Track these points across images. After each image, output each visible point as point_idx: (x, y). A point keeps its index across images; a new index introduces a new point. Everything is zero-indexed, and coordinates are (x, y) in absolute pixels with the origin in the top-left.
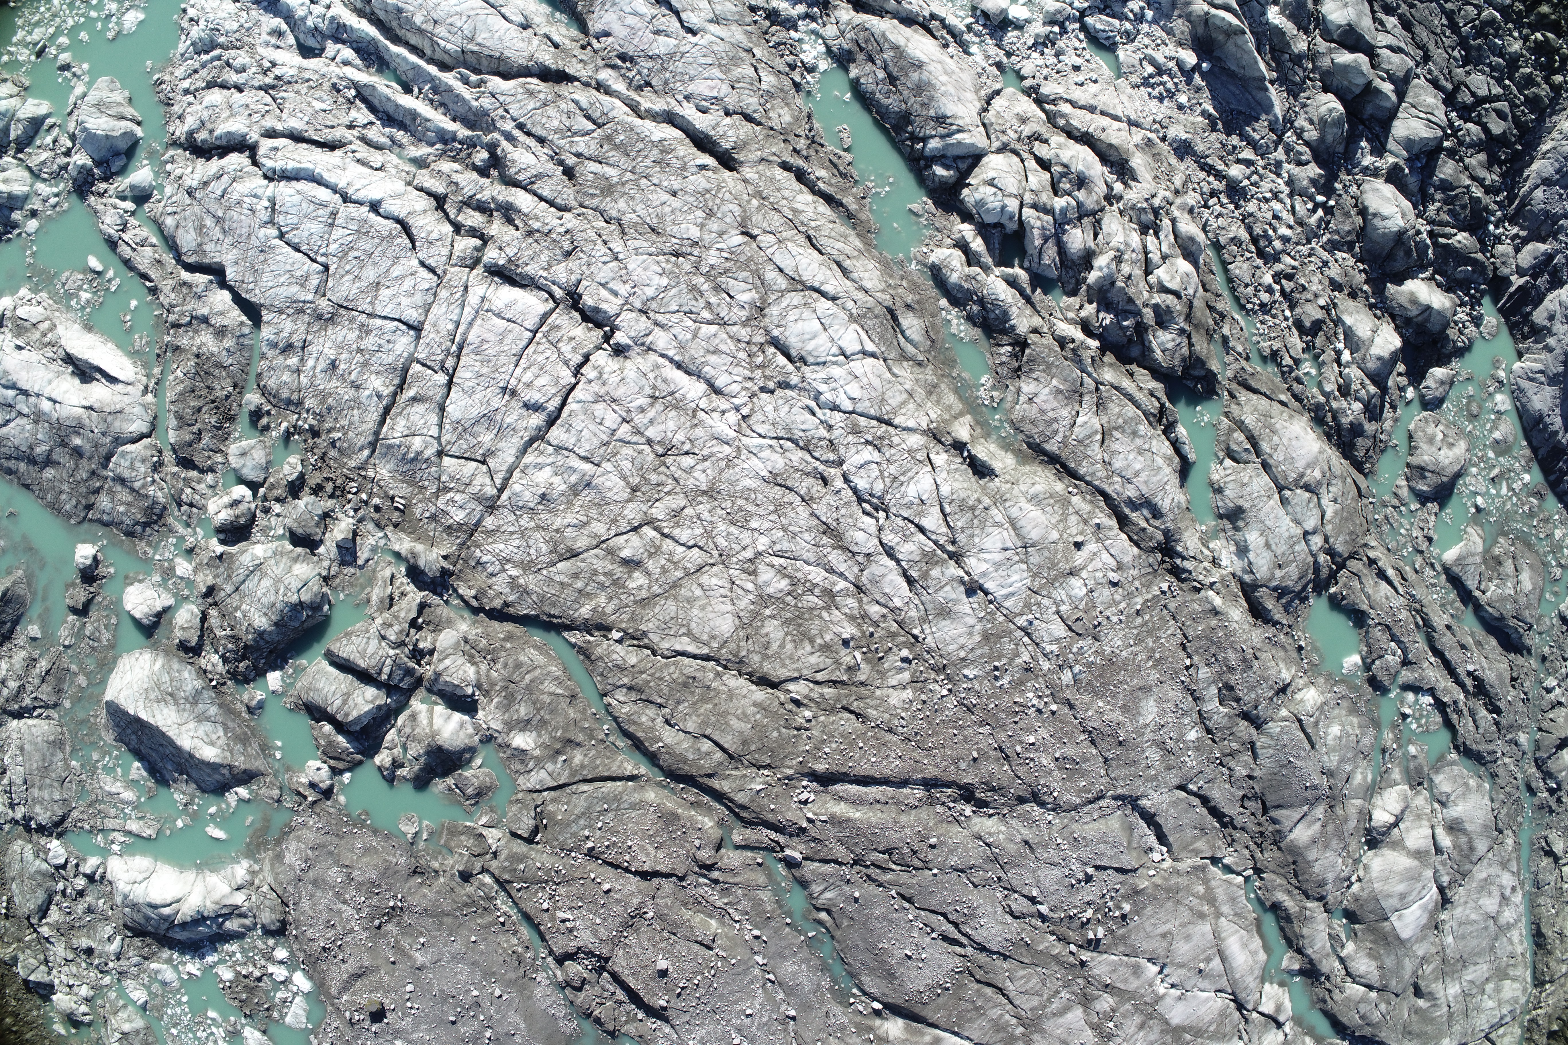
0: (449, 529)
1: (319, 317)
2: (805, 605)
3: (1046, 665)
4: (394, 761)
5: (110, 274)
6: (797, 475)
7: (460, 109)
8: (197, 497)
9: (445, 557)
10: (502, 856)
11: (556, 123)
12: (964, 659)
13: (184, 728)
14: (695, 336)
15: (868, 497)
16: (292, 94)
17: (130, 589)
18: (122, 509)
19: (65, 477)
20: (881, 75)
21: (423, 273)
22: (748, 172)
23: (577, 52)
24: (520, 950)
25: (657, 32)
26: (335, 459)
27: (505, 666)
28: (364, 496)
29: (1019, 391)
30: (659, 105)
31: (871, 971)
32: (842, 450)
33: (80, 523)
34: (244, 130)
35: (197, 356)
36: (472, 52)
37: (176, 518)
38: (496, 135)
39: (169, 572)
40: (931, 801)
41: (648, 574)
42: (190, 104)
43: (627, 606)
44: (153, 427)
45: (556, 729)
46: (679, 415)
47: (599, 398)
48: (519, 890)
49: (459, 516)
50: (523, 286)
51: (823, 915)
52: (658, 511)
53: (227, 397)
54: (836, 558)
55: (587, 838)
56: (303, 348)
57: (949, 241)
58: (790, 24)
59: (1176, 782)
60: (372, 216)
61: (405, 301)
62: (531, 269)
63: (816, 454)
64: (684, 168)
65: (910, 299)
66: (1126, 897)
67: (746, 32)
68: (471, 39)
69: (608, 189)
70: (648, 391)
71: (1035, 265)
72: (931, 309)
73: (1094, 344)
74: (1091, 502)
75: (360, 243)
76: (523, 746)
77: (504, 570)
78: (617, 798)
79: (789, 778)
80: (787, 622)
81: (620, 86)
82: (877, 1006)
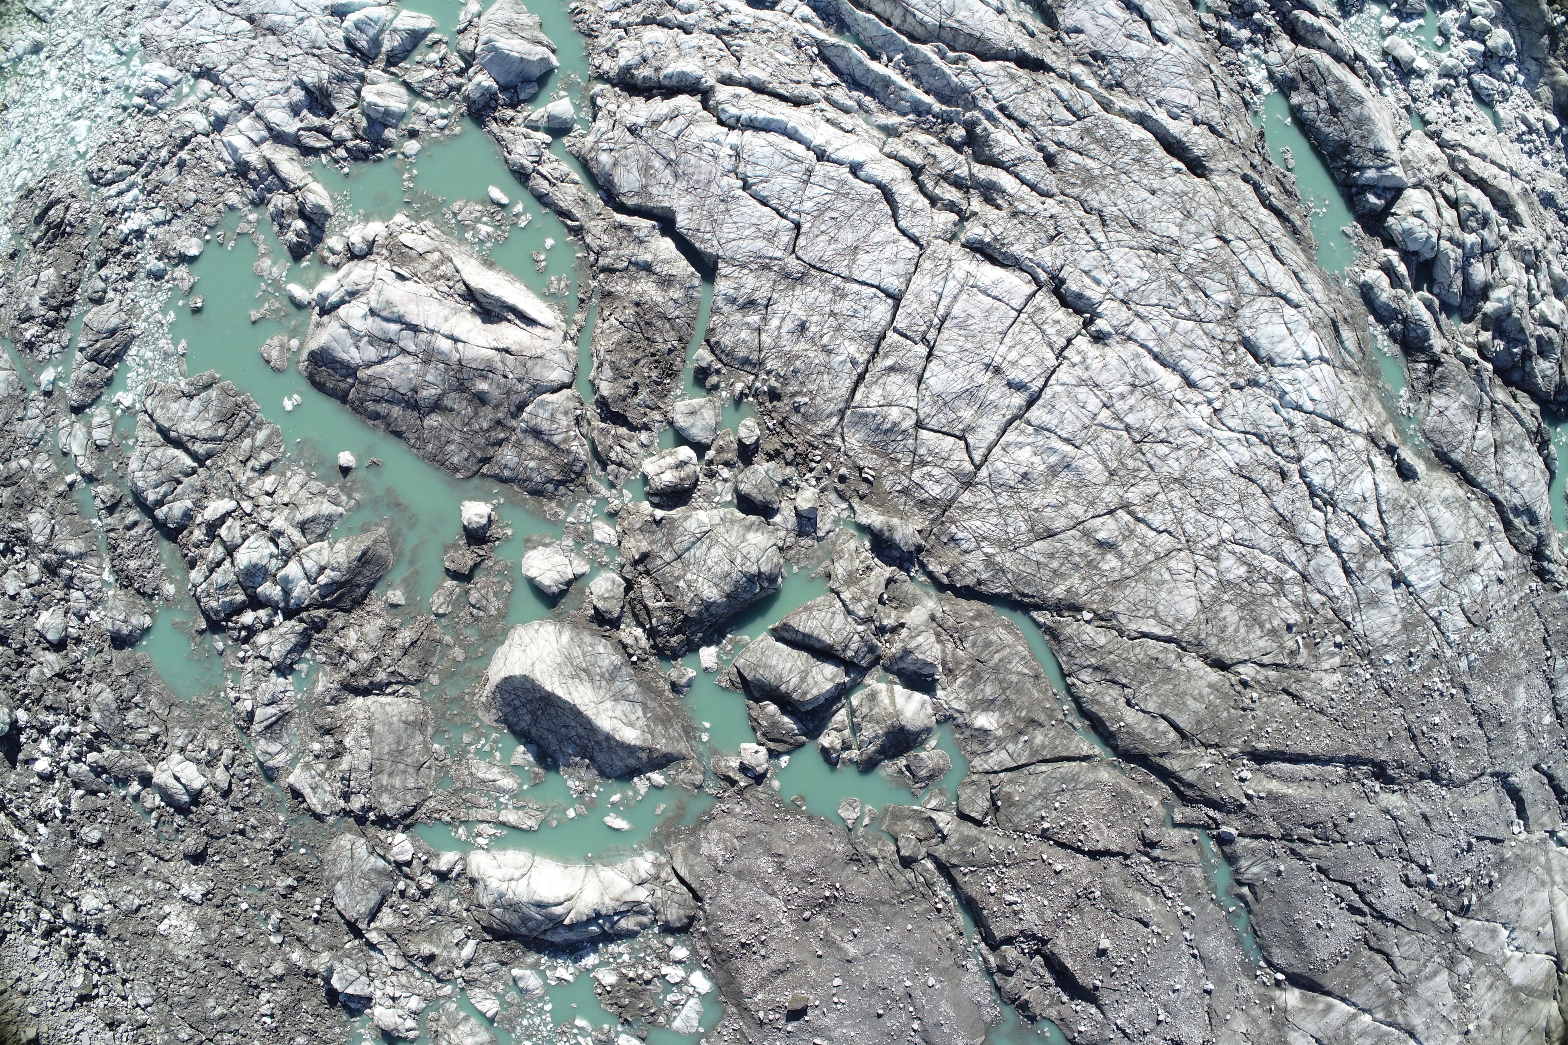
0: (922, 504)
1: (787, 276)
2: (1260, 591)
3: (1449, 653)
4: (844, 742)
5: (519, 208)
6: (1260, 468)
7: (937, 83)
8: (628, 456)
9: (920, 532)
10: (952, 841)
11: (1038, 110)
12: (1386, 646)
13: (601, 707)
14: (1173, 330)
15: (1320, 493)
16: (750, 43)
17: (532, 554)
18: (532, 464)
19: (457, 424)
20: (1323, 105)
21: (905, 241)
22: (1216, 179)
23: (1050, 44)
24: (953, 937)
25: (1130, 36)
26: (797, 425)
27: (974, 645)
28: (829, 465)
29: (1430, 403)
30: (1133, 106)
31: (1282, 941)
32: (1302, 447)
33: (468, 478)
34: (700, 73)
35: (638, 304)
36: (952, 28)
37: (598, 478)
38: (977, 114)
39: (583, 537)
40: (1349, 778)
41: (1121, 556)
42: (621, 38)
43: (1099, 587)
44: (574, 376)
45: (1020, 709)
46: (1157, 405)
47: (1082, 382)
48: (965, 875)
49: (935, 490)
50: (1003, 266)
51: (1245, 890)
52: (1134, 496)
53: (670, 351)
54: (1289, 549)
55: (1042, 818)
56: (767, 306)
57: (1375, 264)
58: (1236, 46)
59: (1534, 761)
60: (851, 177)
61: (886, 268)
62: (1017, 249)
63: (1279, 450)
64: (1162, 169)
65: (1346, 313)
66: (1495, 866)
67: (1202, 48)
68: (950, 15)
69: (1089, 180)
70: (1128, 378)
71: (1444, 292)
72: (1362, 323)
73: (1490, 366)
74: (1485, 507)
75: (838, 204)
76: (987, 726)
77: (979, 548)
78: (1075, 778)
79: (1233, 757)
80: (1242, 607)
81: (1092, 83)
82: (1280, 976)
